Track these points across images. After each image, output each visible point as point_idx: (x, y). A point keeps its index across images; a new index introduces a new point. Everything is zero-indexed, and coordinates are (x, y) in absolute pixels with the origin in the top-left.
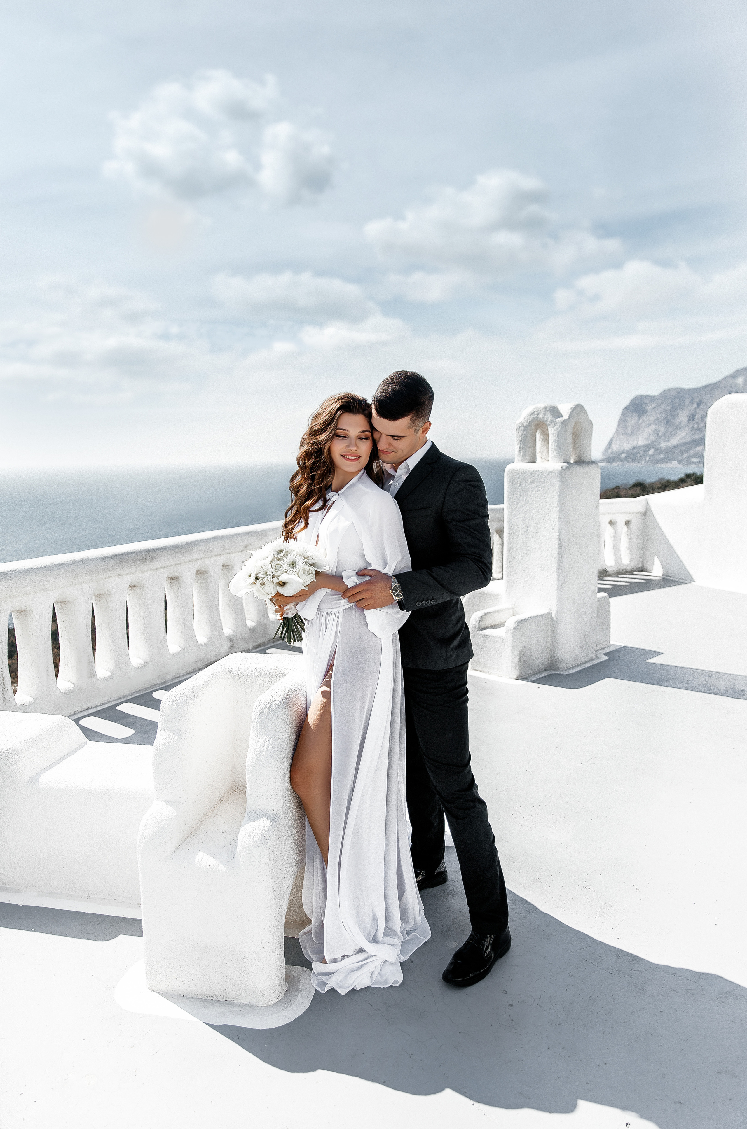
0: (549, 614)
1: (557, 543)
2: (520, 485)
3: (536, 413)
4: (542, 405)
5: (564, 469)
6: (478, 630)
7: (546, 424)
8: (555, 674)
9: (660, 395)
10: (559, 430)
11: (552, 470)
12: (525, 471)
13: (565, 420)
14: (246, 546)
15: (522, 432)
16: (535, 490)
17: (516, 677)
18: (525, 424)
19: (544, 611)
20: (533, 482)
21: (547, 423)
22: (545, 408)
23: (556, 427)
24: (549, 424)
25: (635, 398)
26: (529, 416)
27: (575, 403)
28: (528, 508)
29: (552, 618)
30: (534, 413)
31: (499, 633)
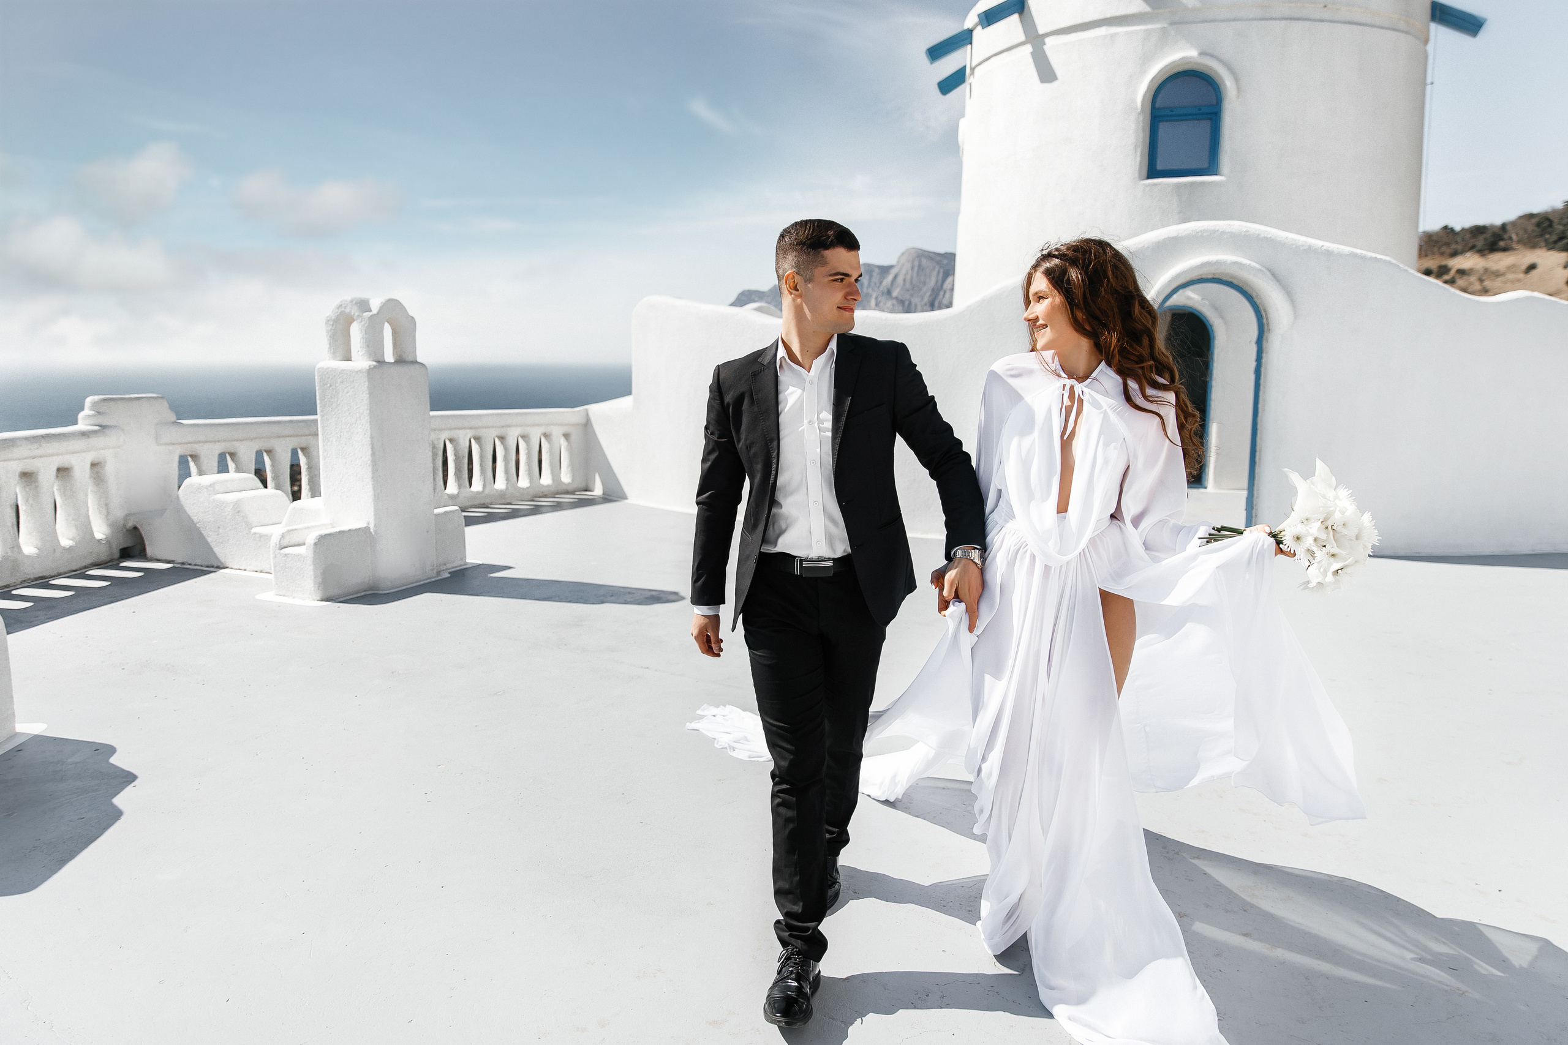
0: (367, 529)
1: (370, 450)
2: (330, 386)
3: (343, 305)
4: (349, 298)
5: (370, 370)
6: (280, 549)
10: (366, 325)
11: (360, 368)
12: (334, 370)
13: (374, 316)
15: (331, 327)
16: (346, 390)
17: (319, 598)
18: (333, 318)
19: (362, 525)
20: (342, 382)
21: (353, 318)
22: (352, 301)
23: (362, 323)
24: (355, 320)
26: (337, 310)
27: (389, 297)
28: (340, 411)
29: (371, 533)
30: (341, 305)
31: (301, 550)
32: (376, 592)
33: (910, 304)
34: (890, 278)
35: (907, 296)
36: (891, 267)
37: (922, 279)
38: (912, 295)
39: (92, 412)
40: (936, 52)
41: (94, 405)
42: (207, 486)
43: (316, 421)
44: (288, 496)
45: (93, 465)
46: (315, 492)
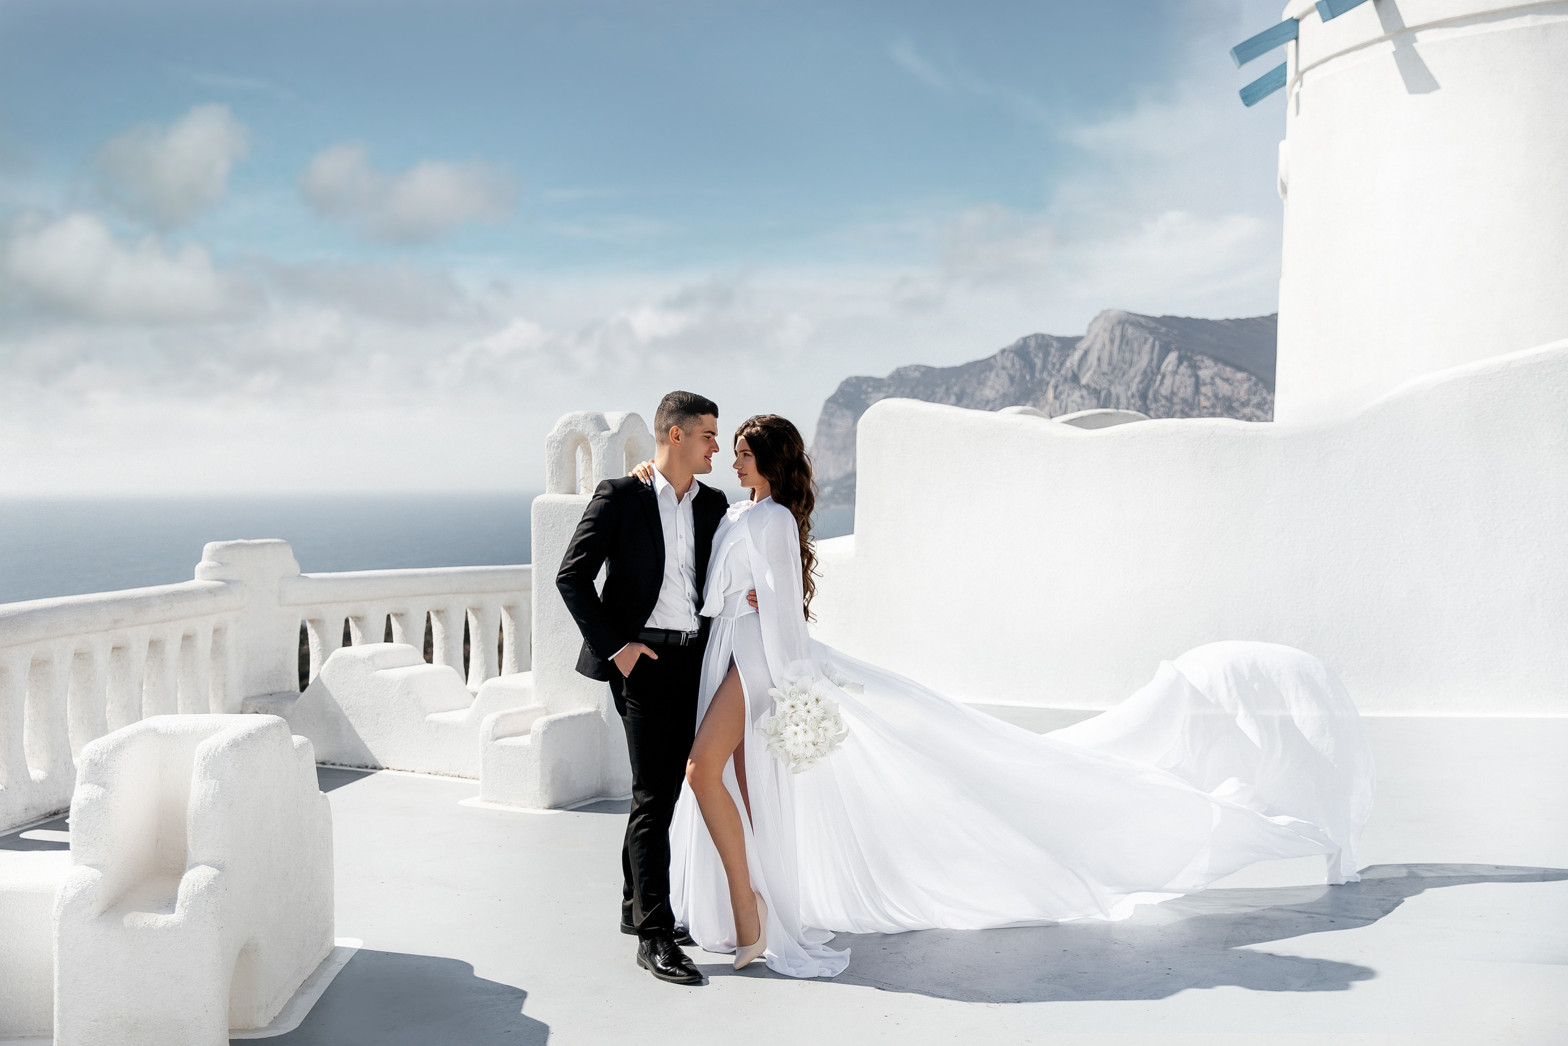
0: (597, 714)
2: (554, 526)
3: (574, 423)
4: (583, 414)
6: (491, 740)
7: (587, 440)
8: (605, 801)
9: (891, 377)
10: (605, 445)
12: (557, 506)
13: (613, 435)
14: (116, 621)
15: (554, 450)
17: (546, 805)
18: (558, 439)
19: (590, 709)
21: (589, 438)
22: (586, 417)
23: (601, 443)
24: (591, 440)
25: (847, 383)
26: (565, 428)
27: (628, 412)
29: (602, 719)
30: (570, 423)
31: (525, 740)
32: (608, 799)
33: (1109, 394)
34: (1077, 356)
35: (1105, 385)
36: (1079, 339)
37: (1127, 355)
38: (1111, 382)
39: (213, 563)
40: (1246, 52)
41: (216, 553)
42: (364, 659)
43: (530, 571)
44: (459, 672)
45: (216, 631)
46: (523, 665)
